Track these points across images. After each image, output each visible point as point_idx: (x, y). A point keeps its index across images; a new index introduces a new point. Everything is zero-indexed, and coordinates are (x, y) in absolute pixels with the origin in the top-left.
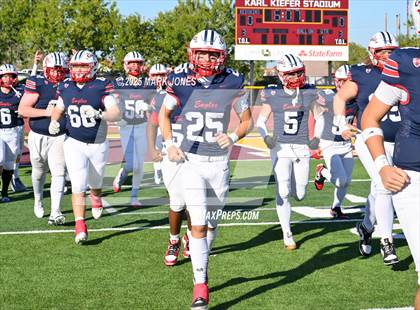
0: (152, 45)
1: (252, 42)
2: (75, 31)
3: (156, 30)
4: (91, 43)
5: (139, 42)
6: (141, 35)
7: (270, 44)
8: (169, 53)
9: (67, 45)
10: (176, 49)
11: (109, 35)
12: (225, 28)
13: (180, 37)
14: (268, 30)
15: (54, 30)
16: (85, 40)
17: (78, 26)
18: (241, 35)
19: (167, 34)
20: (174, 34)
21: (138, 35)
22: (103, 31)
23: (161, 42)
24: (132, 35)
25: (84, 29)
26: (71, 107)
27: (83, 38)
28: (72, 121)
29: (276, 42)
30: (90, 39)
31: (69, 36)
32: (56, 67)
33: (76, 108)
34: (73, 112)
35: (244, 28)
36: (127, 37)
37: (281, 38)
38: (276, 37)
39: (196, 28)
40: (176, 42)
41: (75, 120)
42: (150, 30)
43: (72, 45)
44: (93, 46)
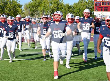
0: (72, 11)
1: (98, 11)
2: (52, 8)
5: (69, 11)
6: (69, 9)
7: (103, 11)
8: (77, 13)
9: (50, 11)
10: (78, 12)
11: (61, 9)
12: (91, 7)
13: (79, 9)
14: (103, 8)
15: (47, 8)
18: (96, 9)
19: (76, 9)
20: (78, 8)
21: (68, 9)
22: (59, 8)
23: (75, 11)
24: (67, 9)
25: (55, 7)
26: (54, 31)
27: (54, 10)
28: (54, 36)
33: (56, 32)
34: (55, 33)
35: (96, 7)
36: (66, 9)
38: (105, 9)
39: (84, 7)
40: (78, 11)
41: (55, 36)
42: (72, 7)
43: (51, 11)
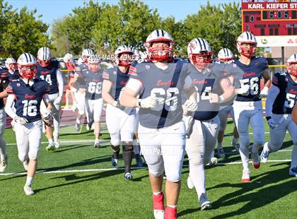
0: (183, 38)
2: (129, 30)
3: (186, 28)
4: (141, 38)
6: (175, 31)
7: (267, 35)
9: (124, 40)
12: (234, 24)
13: (203, 32)
14: (265, 26)
15: (115, 30)
16: (137, 36)
17: (132, 26)
18: (246, 30)
19: (193, 30)
20: (199, 30)
22: (148, 29)
23: (189, 36)
25: (135, 28)
27: (135, 35)
29: (271, 34)
30: (140, 36)
31: (125, 33)
32: (202, 52)
35: (248, 24)
37: (275, 31)
38: (271, 30)
39: (214, 25)
42: (182, 27)
43: (127, 40)
44: (142, 40)
